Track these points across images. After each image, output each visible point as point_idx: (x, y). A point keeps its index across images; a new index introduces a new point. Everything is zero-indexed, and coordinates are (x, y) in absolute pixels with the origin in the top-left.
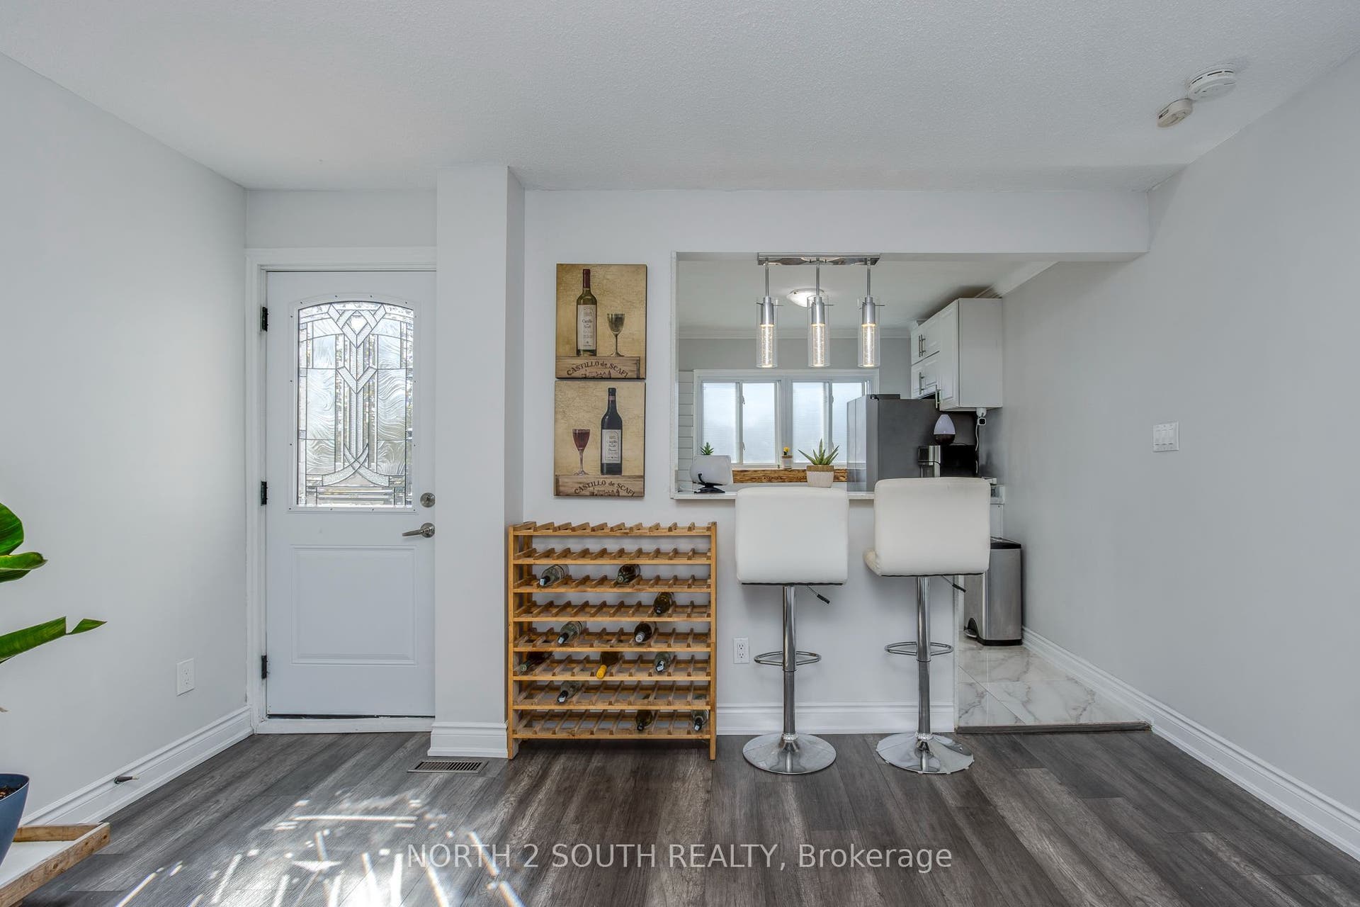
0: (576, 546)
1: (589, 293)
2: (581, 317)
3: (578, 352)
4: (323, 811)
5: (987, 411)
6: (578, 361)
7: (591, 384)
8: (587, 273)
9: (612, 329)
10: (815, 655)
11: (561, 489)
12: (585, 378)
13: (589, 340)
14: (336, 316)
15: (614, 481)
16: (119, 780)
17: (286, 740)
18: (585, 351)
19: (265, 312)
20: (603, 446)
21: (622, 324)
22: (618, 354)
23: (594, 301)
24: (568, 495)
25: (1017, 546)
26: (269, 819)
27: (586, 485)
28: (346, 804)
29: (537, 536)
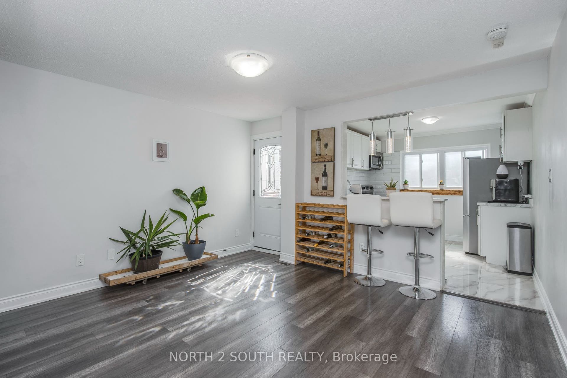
0: (316, 210)
1: (319, 138)
2: (317, 145)
3: (317, 154)
4: (253, 264)
5: (524, 163)
6: (316, 157)
7: (320, 163)
8: (319, 132)
9: (325, 147)
10: (382, 251)
11: (312, 194)
12: (318, 162)
13: (319, 151)
14: (267, 149)
15: (325, 192)
16: (224, 250)
17: (255, 252)
18: (318, 154)
19: (254, 150)
20: (323, 181)
21: (327, 146)
22: (326, 155)
23: (320, 140)
24: (314, 195)
25: (530, 228)
26: (244, 263)
27: (318, 193)
28: (258, 264)
29: (307, 206)
